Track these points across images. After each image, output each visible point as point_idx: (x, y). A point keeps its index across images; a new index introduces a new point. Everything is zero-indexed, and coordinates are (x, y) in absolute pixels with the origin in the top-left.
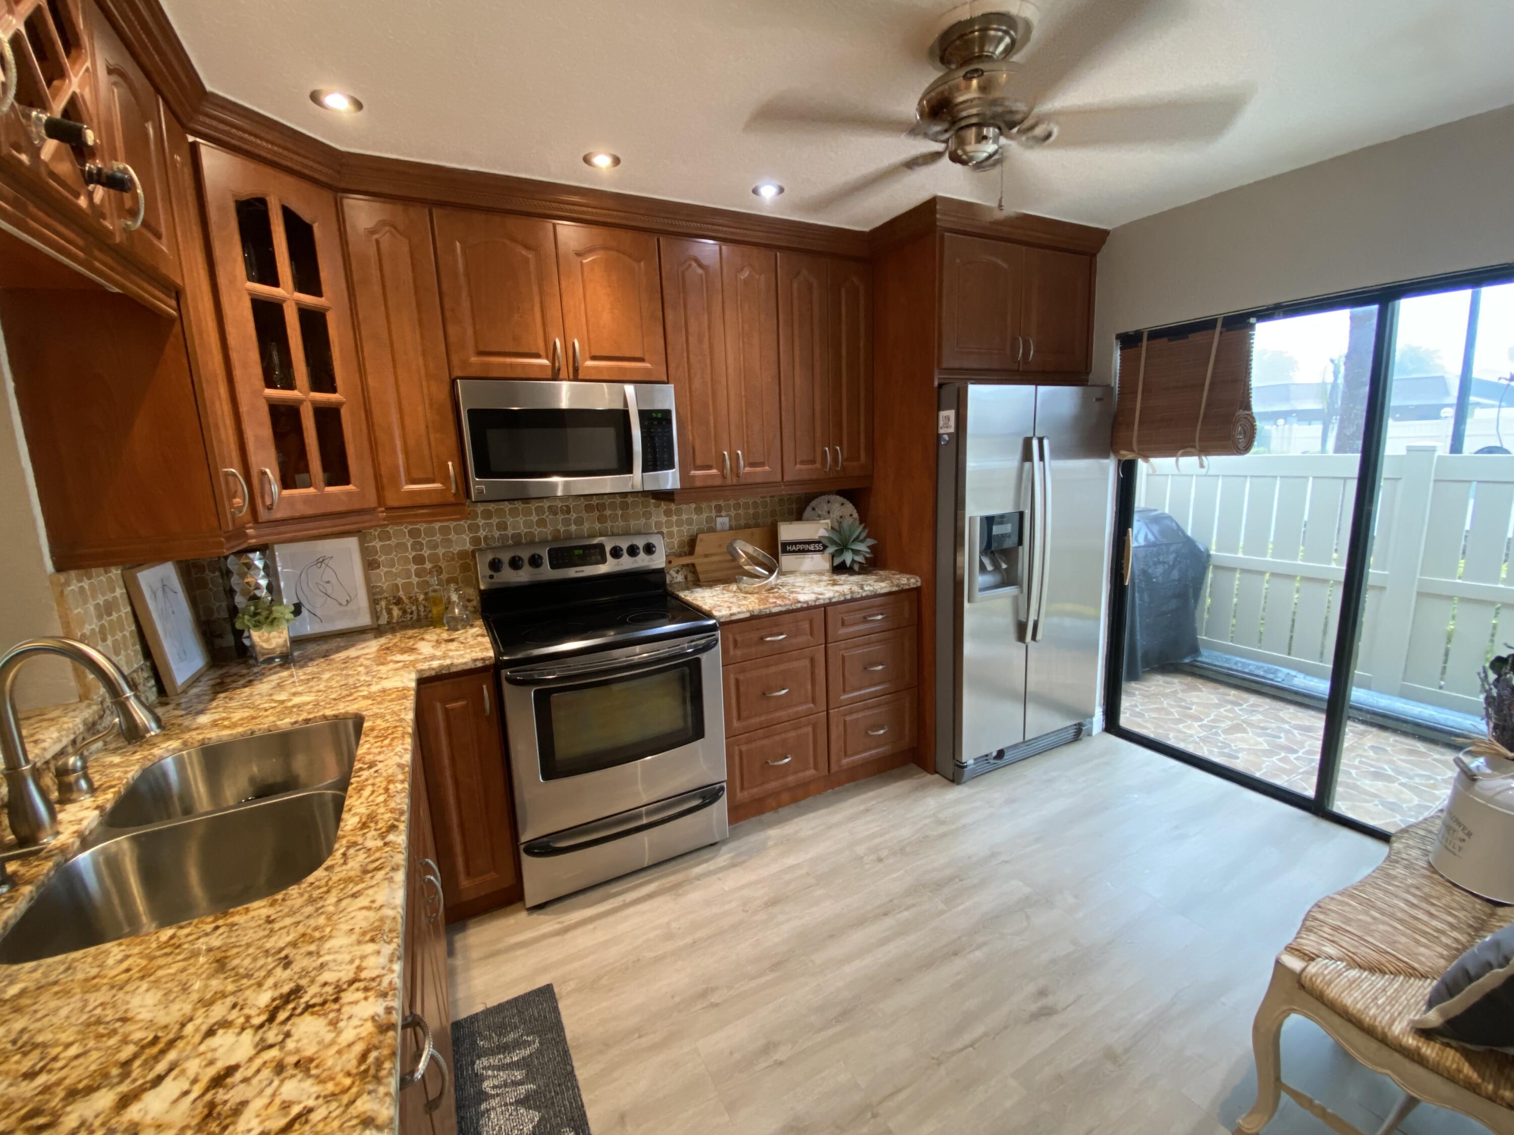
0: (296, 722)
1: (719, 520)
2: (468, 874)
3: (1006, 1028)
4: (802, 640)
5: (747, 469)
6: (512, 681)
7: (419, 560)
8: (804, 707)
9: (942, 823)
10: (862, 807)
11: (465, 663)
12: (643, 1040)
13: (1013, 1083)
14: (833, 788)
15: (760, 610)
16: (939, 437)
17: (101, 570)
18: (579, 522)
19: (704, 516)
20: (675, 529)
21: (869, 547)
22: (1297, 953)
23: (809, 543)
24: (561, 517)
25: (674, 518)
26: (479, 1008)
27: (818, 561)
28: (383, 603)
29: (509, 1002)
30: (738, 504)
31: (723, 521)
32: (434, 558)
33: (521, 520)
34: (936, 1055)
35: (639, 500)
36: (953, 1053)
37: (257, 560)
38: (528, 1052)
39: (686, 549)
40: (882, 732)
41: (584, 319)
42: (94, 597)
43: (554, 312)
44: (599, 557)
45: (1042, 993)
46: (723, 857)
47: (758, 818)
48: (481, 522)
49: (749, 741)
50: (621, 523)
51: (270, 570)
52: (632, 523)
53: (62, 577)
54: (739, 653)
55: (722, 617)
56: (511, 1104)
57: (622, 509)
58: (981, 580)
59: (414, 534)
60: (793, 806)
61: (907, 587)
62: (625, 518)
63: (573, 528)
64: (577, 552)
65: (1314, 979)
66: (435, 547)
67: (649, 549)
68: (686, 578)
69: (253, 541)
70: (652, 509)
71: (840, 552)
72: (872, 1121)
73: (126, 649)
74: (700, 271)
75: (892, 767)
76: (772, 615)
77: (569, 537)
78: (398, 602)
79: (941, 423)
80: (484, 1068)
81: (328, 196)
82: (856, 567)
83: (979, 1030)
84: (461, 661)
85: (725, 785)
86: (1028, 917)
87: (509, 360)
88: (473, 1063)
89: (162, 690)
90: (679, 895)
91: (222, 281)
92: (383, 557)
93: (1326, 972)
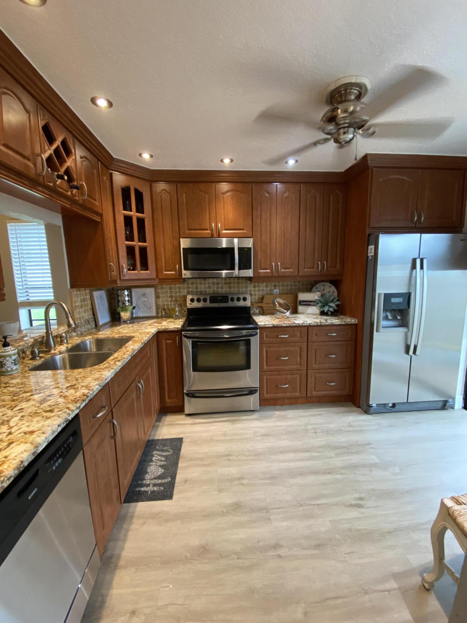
0: (119, 336)
1: (275, 290)
2: (169, 398)
3: (336, 504)
4: (295, 339)
5: (283, 270)
6: (186, 337)
7: (171, 297)
8: (296, 367)
9: (351, 426)
10: (318, 413)
11: (172, 328)
12: (202, 462)
13: (328, 523)
14: (309, 403)
15: (277, 325)
16: (368, 257)
17: (83, 289)
18: (222, 288)
19: (269, 288)
20: (257, 293)
21: (336, 305)
22: (455, 500)
23: (311, 302)
24: (216, 286)
25: (257, 289)
26: (161, 438)
27: (315, 310)
28: (160, 309)
29: (169, 439)
30: (284, 285)
31: (276, 291)
32: (176, 297)
33: (203, 286)
34: (301, 503)
35: (244, 281)
36: (308, 505)
37: (126, 293)
38: (168, 454)
39: (261, 301)
40: (333, 384)
41: (223, 217)
42: (80, 297)
43: (213, 215)
44: (226, 301)
45: (361, 499)
46: (255, 416)
47: (274, 406)
48: (190, 286)
49: (271, 375)
50: (236, 289)
51: (130, 295)
52: (241, 289)
53: (72, 290)
54: (268, 340)
55: (261, 325)
56: (158, 465)
57: (237, 284)
58: (384, 323)
59: (171, 288)
60: (290, 406)
61: (350, 323)
62: (238, 287)
63: (220, 290)
64: (219, 298)
65: (455, 511)
66: (176, 293)
67: (245, 299)
68: (260, 312)
69: (119, 285)
70: (249, 285)
71: (323, 306)
72: (265, 513)
73: (88, 312)
74: (267, 195)
75: (340, 401)
76: (282, 327)
77: (218, 293)
78: (164, 309)
79: (369, 251)
80: (155, 454)
81: (148, 183)
82: (329, 313)
83: (324, 501)
84: (171, 327)
85: (258, 389)
86: (371, 470)
87: (197, 231)
88: (153, 451)
89: (96, 326)
90: (234, 424)
91: (116, 211)
92: (161, 295)
93: (462, 511)
